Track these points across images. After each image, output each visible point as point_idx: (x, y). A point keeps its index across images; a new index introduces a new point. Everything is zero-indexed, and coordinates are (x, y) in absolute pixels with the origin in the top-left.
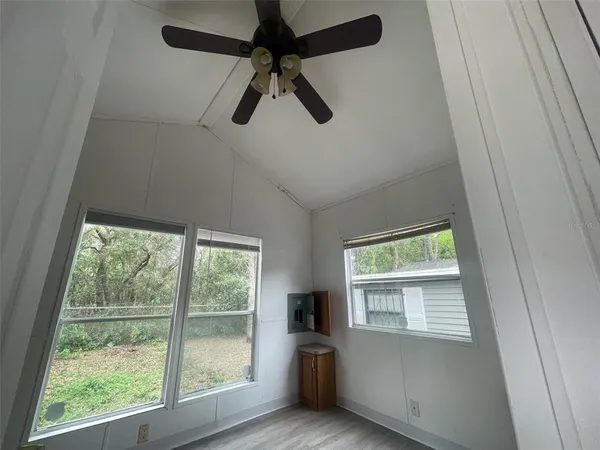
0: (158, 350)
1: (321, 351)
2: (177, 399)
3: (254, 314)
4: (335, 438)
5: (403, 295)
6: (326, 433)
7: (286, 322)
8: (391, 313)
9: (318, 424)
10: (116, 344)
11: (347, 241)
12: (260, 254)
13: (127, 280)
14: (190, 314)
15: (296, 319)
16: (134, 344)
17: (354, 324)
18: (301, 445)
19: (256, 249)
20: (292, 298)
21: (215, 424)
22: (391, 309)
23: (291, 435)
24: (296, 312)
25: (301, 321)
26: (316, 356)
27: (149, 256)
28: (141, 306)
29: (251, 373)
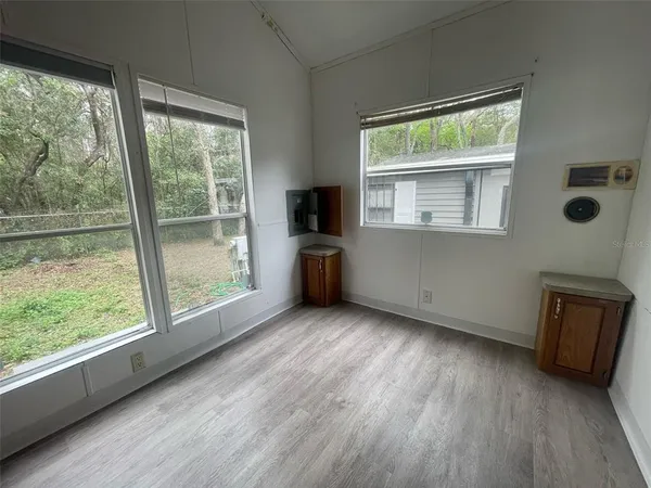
0: (106, 261)
1: (329, 253)
2: (171, 322)
3: (247, 217)
4: (351, 330)
5: (394, 190)
6: (342, 326)
7: (287, 224)
8: (380, 209)
9: (331, 319)
10: (43, 259)
11: (365, 117)
12: (246, 134)
13: (23, 180)
14: (160, 222)
15: (296, 220)
16: (71, 258)
17: (365, 222)
18: (321, 341)
19: (238, 124)
20: (291, 195)
21: (221, 336)
22: (380, 205)
23: (308, 332)
24: (296, 212)
25: (302, 222)
26: (324, 258)
27: (46, 145)
28: (60, 213)
29: (252, 282)
